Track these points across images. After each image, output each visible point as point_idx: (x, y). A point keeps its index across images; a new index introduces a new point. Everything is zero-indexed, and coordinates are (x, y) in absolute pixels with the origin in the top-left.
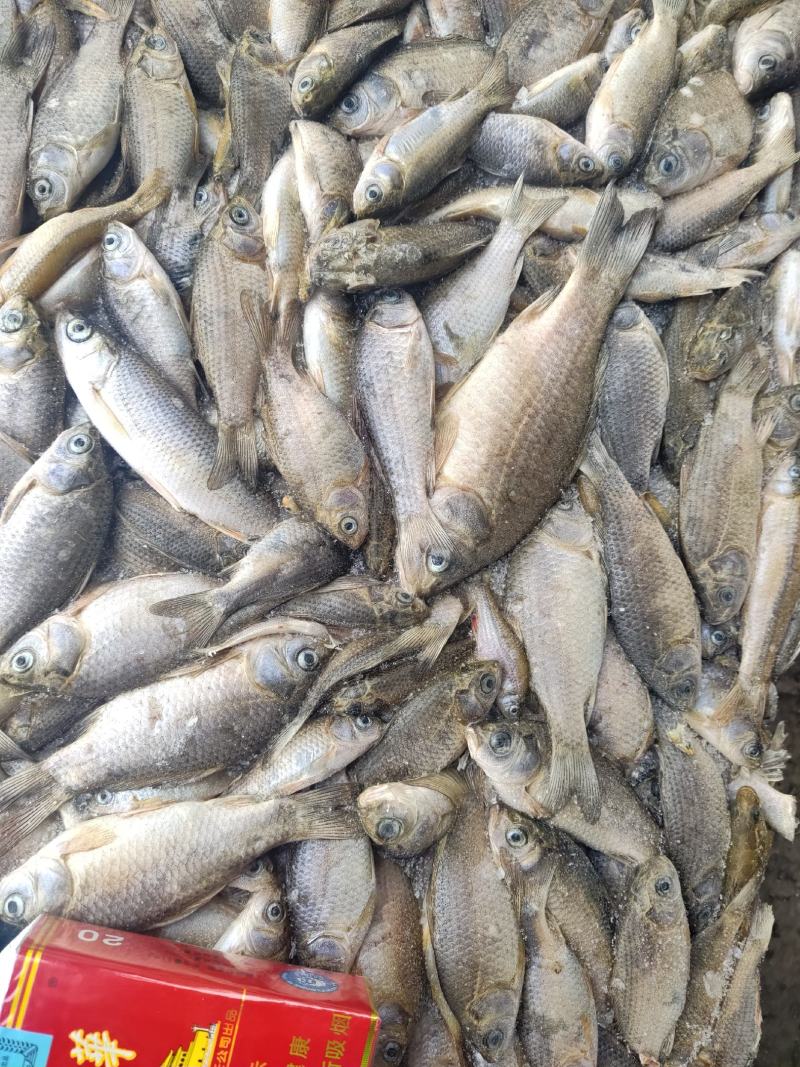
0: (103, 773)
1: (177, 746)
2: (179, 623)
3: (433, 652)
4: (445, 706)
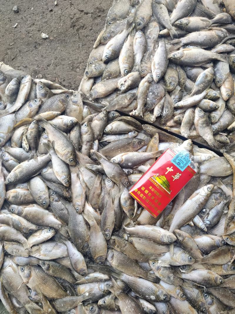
2: (205, 23)
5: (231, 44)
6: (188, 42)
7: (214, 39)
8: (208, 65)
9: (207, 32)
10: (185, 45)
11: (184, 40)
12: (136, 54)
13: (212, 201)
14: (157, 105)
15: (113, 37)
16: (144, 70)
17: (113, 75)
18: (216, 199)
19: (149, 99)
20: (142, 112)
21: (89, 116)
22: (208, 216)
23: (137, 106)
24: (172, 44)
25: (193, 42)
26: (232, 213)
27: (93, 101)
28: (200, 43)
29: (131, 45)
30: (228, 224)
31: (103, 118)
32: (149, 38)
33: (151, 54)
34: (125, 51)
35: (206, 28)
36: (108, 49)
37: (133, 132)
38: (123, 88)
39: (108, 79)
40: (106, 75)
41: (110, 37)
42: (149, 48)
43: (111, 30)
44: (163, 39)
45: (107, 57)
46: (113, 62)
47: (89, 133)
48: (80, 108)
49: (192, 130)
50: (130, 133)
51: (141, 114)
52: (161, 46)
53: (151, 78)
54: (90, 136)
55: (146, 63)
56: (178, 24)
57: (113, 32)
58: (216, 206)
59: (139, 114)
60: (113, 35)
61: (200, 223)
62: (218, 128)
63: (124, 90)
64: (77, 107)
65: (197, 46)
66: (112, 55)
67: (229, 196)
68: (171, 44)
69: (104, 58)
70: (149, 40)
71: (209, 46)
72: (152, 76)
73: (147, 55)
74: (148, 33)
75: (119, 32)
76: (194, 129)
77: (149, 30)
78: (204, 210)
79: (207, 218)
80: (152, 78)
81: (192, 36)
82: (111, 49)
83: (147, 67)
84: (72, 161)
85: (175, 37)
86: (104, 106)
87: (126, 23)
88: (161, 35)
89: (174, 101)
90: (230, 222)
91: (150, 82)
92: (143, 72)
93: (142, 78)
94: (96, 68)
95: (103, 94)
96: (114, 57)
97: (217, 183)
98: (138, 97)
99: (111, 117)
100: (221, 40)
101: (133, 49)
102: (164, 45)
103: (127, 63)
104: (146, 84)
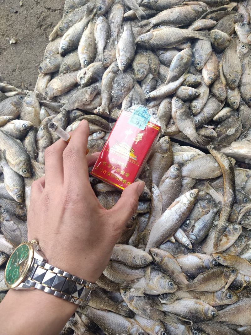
0: (160, 21)
1: (175, 17)
3: (230, 10)
4: (231, 18)
5: (211, 18)
6: (159, 21)
7: (189, 14)
8: (184, 46)
9: (180, 7)
10: (156, 26)
11: (154, 20)
12: (98, 42)
13: (198, 210)
14: (124, 98)
15: (71, 26)
16: (107, 59)
17: (72, 69)
18: (203, 208)
19: (115, 91)
20: (107, 108)
21: (47, 118)
22: (193, 230)
23: (102, 101)
24: (140, 26)
25: (165, 21)
26: (223, 224)
27: (51, 101)
28: (172, 21)
29: (92, 33)
30: (218, 238)
31: (61, 118)
32: (112, 22)
33: (115, 40)
34: (85, 40)
35: (179, 4)
36: (65, 39)
37: (98, 132)
38: (83, 82)
39: (65, 73)
40: (63, 68)
41: (68, 27)
42: (113, 33)
43: (68, 19)
44: (129, 22)
45: (63, 49)
46: (72, 54)
47: (45, 137)
48: (35, 110)
49: (171, 124)
50: (95, 135)
51: (107, 111)
52: (126, 30)
53: (115, 67)
54: (47, 140)
55: (109, 51)
56: (146, 2)
57: (71, 21)
58: (203, 215)
59: (104, 110)
60: (71, 25)
61: (183, 238)
62: (201, 120)
63: (84, 84)
64: (32, 108)
65: (169, 26)
66: (69, 46)
67: (219, 203)
68: (138, 26)
69: (60, 50)
70: (112, 25)
71: (185, 23)
72: (117, 65)
73: (110, 42)
74: (111, 17)
75: (78, 21)
76: (173, 123)
77: (112, 14)
78: (188, 222)
79: (192, 232)
80: (118, 67)
81: (163, 15)
82: (67, 39)
83: (110, 55)
84: (25, 171)
85: (143, 18)
86: (62, 105)
87: (85, 9)
88: (126, 17)
89: (145, 92)
90: (221, 235)
91: (116, 72)
92: (105, 60)
93: (106, 68)
94: (51, 62)
95: (59, 90)
96: (72, 48)
97: (205, 188)
98: (102, 91)
99: (72, 117)
100: (199, 15)
101: (94, 36)
102: (129, 28)
103: (87, 53)
104: (111, 74)
